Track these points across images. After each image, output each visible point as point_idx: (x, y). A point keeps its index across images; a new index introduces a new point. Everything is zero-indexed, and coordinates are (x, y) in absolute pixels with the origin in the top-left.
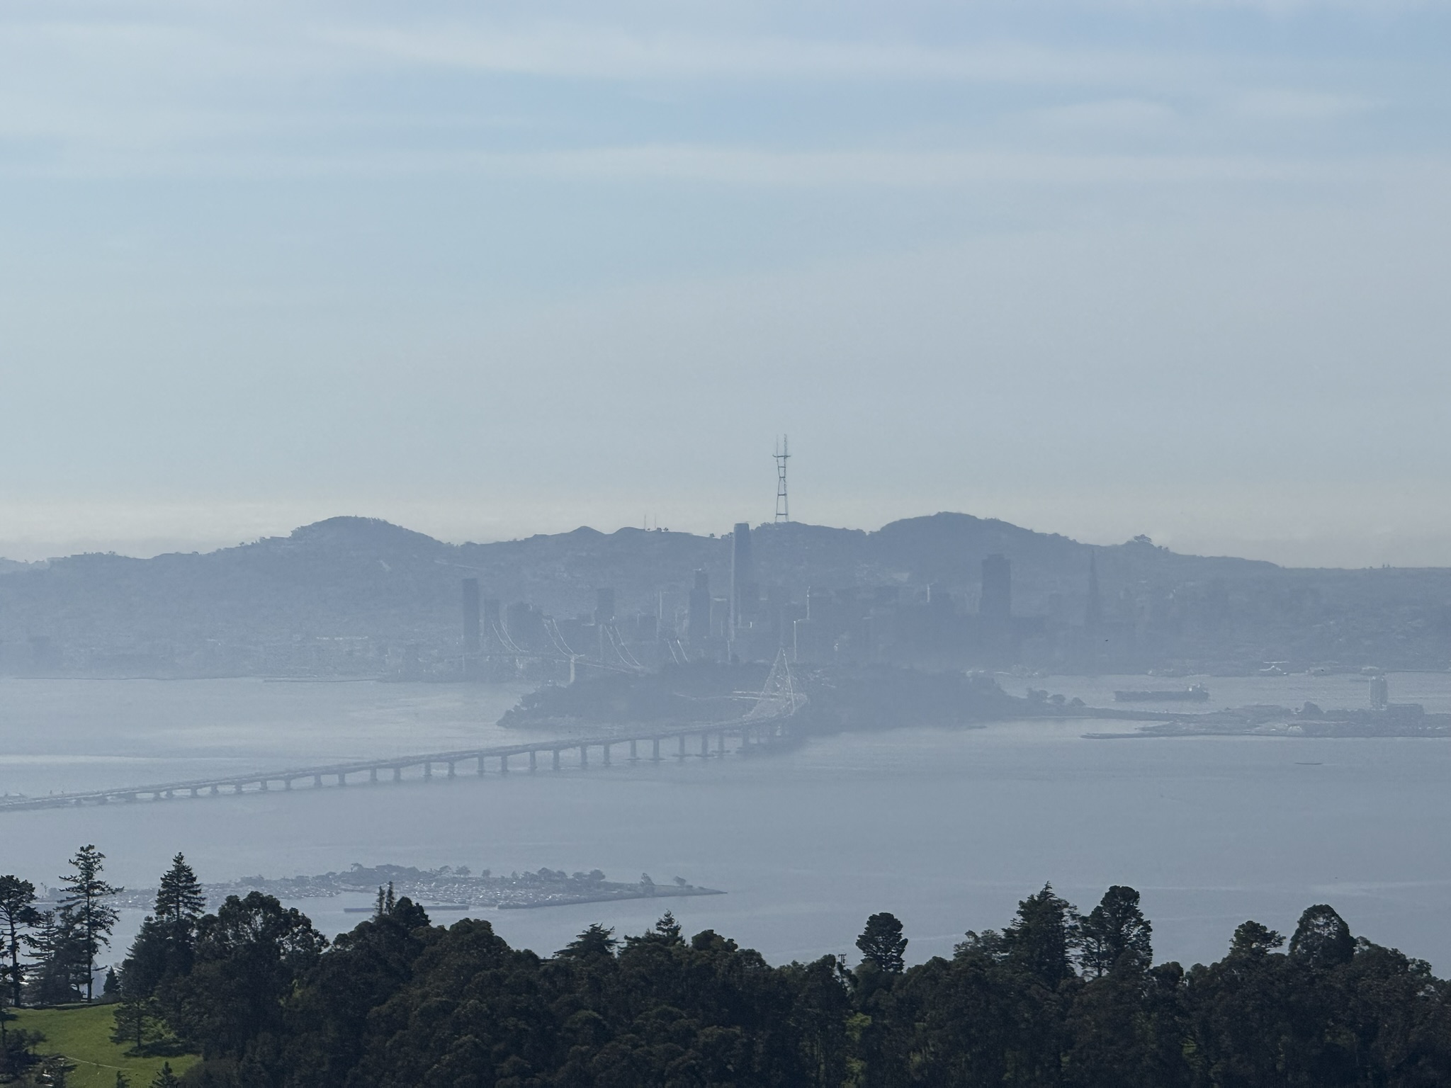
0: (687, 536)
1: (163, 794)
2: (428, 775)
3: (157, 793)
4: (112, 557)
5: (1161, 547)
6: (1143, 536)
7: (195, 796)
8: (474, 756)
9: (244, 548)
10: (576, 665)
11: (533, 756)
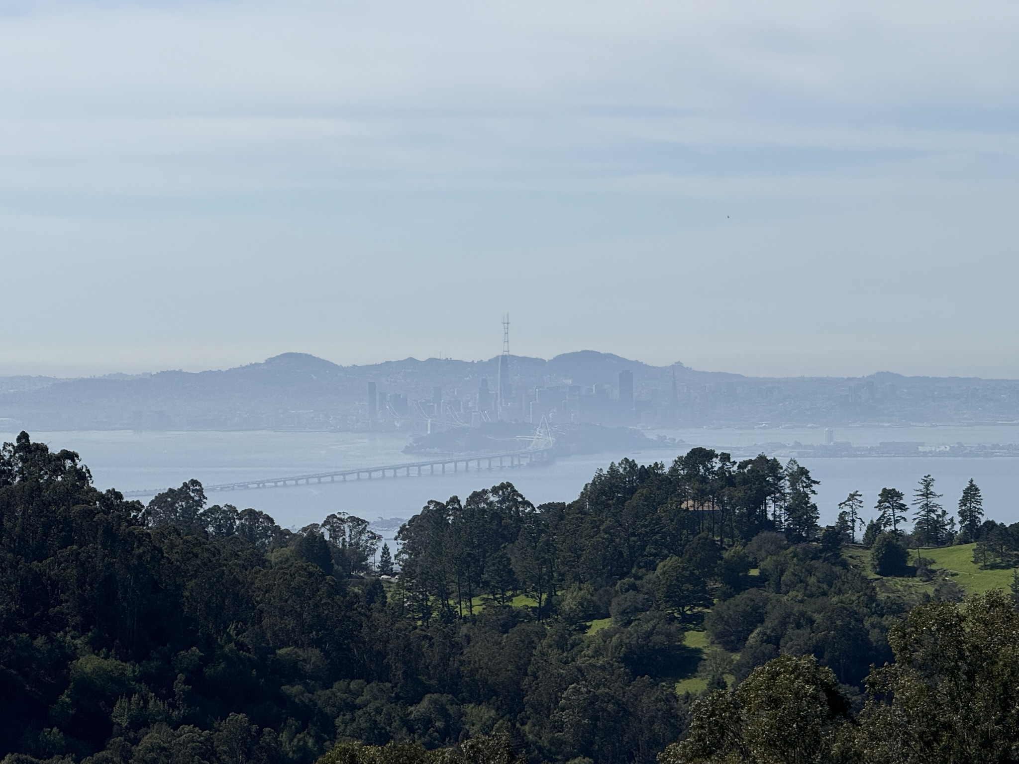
0: (461, 362)
1: (261, 485)
2: (384, 475)
3: (259, 484)
4: (180, 372)
5: (687, 368)
6: (679, 362)
7: (276, 486)
8: (404, 467)
9: (242, 368)
10: (431, 424)
11: (432, 467)
